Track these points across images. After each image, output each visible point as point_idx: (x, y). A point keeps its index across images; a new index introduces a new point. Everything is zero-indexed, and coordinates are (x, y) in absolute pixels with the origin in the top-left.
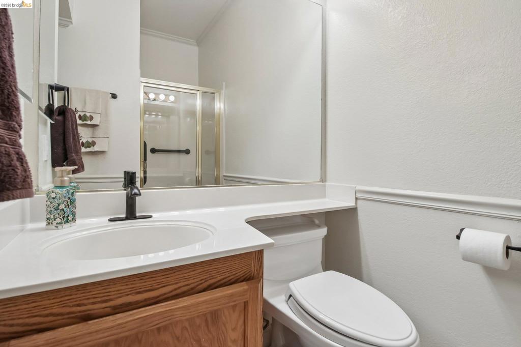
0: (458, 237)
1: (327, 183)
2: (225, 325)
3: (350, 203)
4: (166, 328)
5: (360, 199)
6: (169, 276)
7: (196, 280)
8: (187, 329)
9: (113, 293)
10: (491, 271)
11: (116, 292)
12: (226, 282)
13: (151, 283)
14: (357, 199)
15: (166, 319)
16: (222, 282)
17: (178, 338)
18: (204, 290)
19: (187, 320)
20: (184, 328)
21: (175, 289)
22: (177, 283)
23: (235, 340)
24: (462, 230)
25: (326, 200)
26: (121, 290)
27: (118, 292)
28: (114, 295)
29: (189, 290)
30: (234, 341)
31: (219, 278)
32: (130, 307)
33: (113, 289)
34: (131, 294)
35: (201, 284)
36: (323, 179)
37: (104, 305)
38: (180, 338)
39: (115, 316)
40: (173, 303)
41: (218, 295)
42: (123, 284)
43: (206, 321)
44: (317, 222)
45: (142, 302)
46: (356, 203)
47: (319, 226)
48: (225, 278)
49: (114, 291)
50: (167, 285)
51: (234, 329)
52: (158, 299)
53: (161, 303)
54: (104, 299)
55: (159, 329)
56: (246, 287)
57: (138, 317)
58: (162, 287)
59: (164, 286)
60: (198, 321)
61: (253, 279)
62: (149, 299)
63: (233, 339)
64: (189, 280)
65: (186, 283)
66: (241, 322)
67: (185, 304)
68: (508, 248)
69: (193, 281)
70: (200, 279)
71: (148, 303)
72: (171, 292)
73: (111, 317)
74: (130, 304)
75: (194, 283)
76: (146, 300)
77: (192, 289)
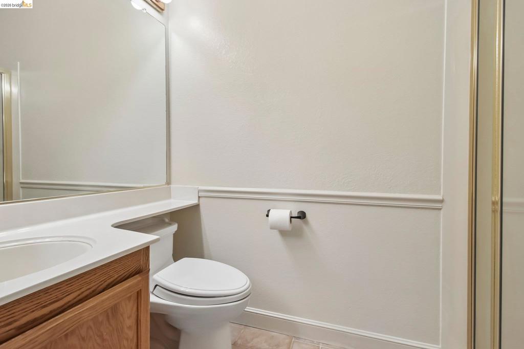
0: (267, 216)
1: (172, 186)
2: (122, 315)
3: (194, 201)
4: (73, 332)
5: (202, 197)
6: (73, 284)
7: (96, 283)
8: (91, 328)
9: (17, 314)
10: (283, 233)
11: (21, 312)
12: (121, 279)
13: (56, 294)
14: (199, 197)
15: (74, 323)
16: (118, 279)
17: (83, 339)
18: (104, 290)
19: (92, 319)
20: (89, 328)
21: (79, 295)
22: (80, 289)
23: (130, 326)
24: (269, 211)
25: (172, 200)
26: (26, 308)
27: (23, 311)
28: (19, 315)
29: (90, 293)
30: (130, 328)
31: (116, 277)
32: (35, 324)
33: (18, 310)
34: (36, 310)
35: (101, 285)
36: (169, 182)
37: (8, 328)
38: (85, 338)
39: (24, 334)
40: (80, 307)
41: (118, 290)
42: (28, 302)
43: (108, 316)
44: (167, 220)
45: (48, 314)
46: (199, 201)
47: (170, 224)
48: (120, 276)
49: (19, 311)
50: (71, 293)
51: (129, 317)
52: (63, 308)
53: (66, 311)
54: (8, 321)
55: (66, 336)
56: (139, 278)
57: (48, 328)
58: (66, 296)
59: (69, 295)
60: (100, 319)
61: (142, 272)
62: (54, 310)
63: (128, 326)
64: (90, 284)
65: (89, 287)
66: (135, 309)
67: (92, 305)
68: (291, 217)
69: (94, 284)
70: (100, 281)
71: (53, 314)
72: (75, 298)
73: (20, 336)
74: (35, 320)
75: (95, 286)
76: (51, 312)
77: (93, 291)
